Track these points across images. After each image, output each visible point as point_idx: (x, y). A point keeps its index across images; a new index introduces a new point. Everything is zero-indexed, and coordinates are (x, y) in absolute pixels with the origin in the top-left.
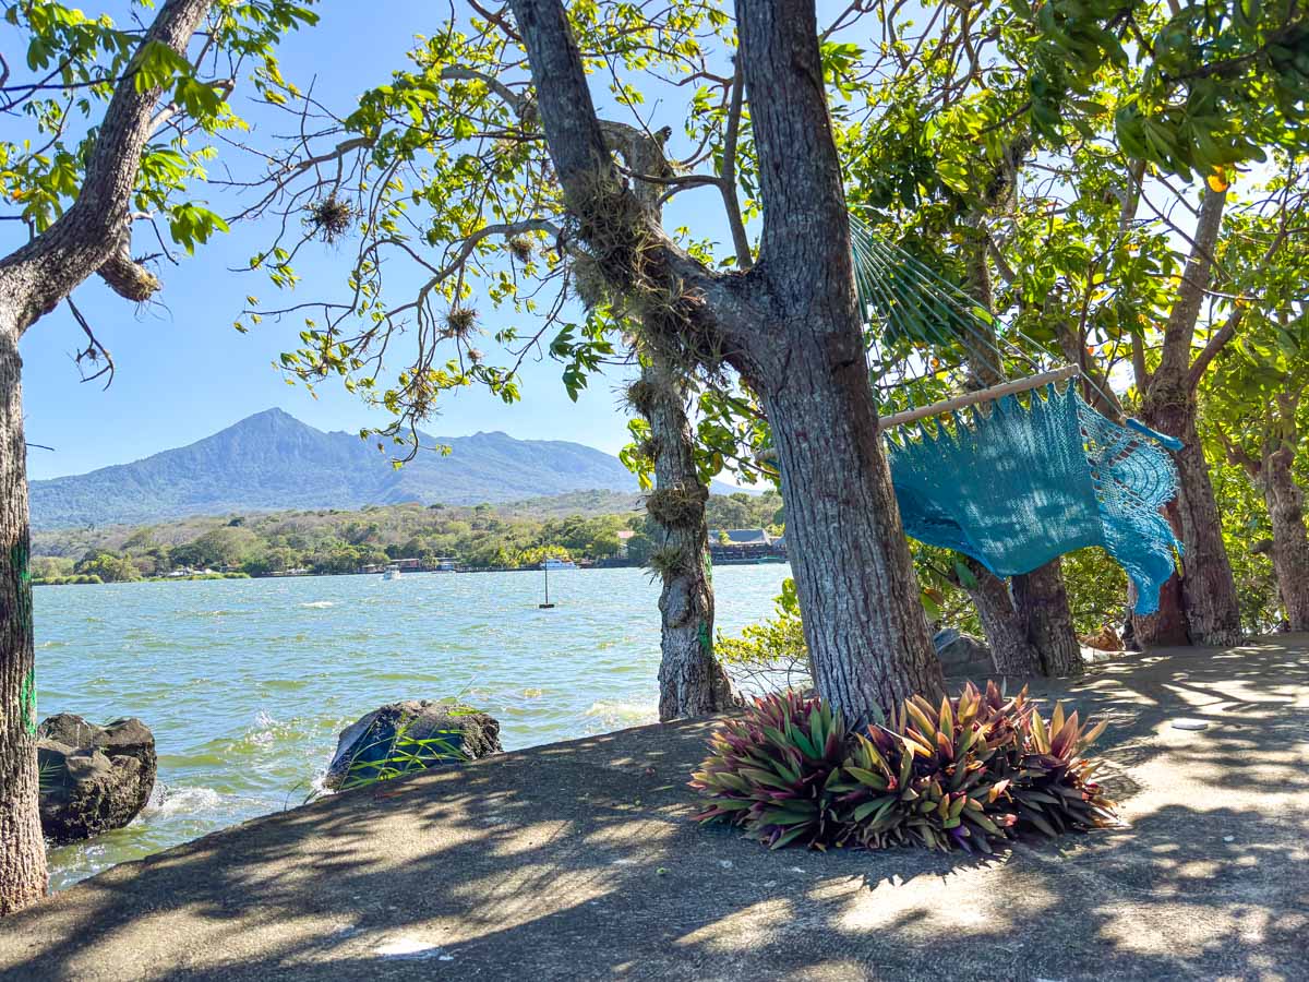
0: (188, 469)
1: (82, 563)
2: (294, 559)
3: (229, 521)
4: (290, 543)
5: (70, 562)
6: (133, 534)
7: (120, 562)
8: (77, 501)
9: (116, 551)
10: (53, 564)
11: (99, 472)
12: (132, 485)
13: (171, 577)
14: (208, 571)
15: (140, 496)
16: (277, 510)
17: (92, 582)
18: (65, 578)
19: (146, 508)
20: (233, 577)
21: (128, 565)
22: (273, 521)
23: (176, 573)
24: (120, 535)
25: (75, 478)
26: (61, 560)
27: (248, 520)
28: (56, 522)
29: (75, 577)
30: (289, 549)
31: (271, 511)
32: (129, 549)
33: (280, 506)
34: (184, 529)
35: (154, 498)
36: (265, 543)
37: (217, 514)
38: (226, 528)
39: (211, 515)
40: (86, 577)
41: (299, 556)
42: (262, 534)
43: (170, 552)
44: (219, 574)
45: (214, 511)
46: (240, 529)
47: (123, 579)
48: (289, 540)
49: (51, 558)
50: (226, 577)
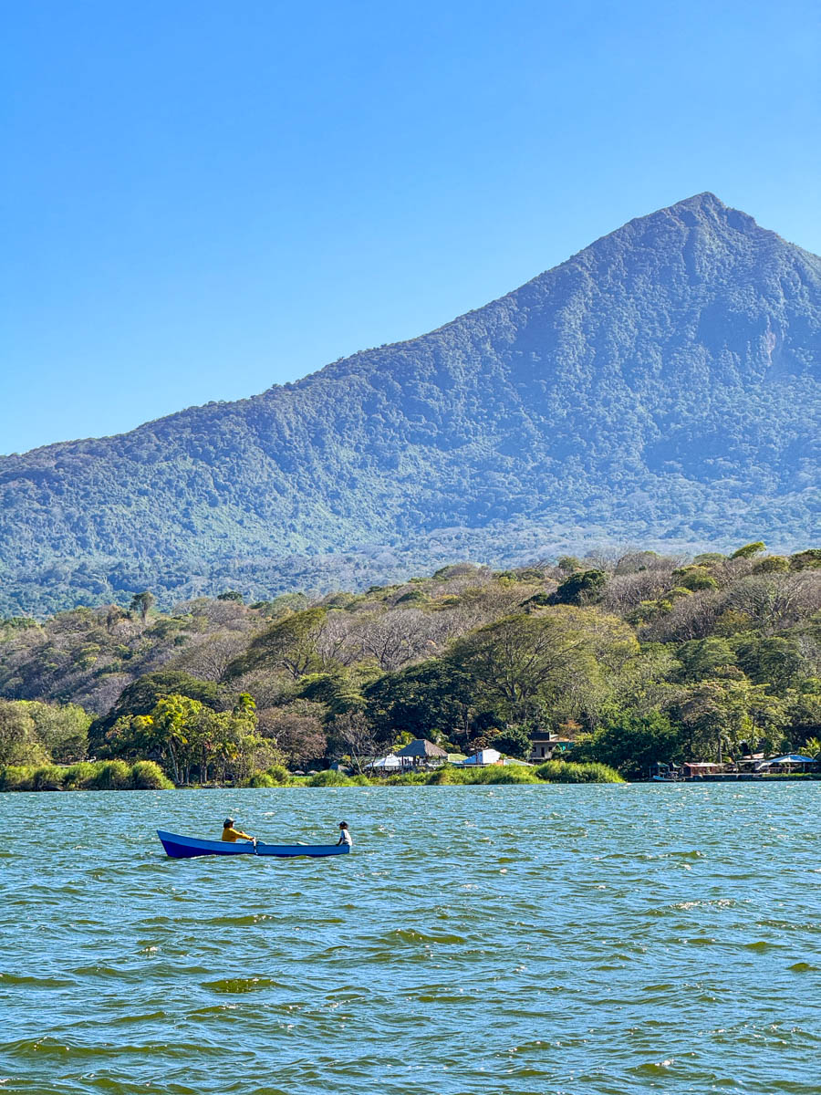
0: (430, 413)
1: (109, 721)
2: (761, 719)
3: (552, 587)
4: (750, 664)
5: (78, 719)
6: (261, 627)
7: (224, 719)
8: (99, 521)
9: (212, 687)
10: (28, 725)
11: (162, 428)
12: (259, 469)
13: (375, 772)
14: (491, 756)
15: (283, 505)
16: (703, 547)
17: (139, 782)
18: (61, 771)
19: (299, 542)
20: (564, 778)
21: (247, 731)
22: (694, 585)
23: (392, 761)
24: (226, 634)
25: (94, 449)
26: (52, 712)
27: (614, 583)
28: (36, 592)
29: (89, 768)
30: (744, 685)
31: (686, 550)
32: (247, 679)
33: (714, 534)
34: (413, 614)
35: (321, 509)
36: (665, 660)
37: (513, 564)
38: (543, 612)
39: (496, 565)
40: (123, 768)
41: (777, 709)
42: (658, 630)
43: (370, 691)
44: (521, 768)
45: (506, 553)
46: (588, 613)
47: (232, 777)
48: (742, 652)
49: (22, 705)
50: (545, 775)
